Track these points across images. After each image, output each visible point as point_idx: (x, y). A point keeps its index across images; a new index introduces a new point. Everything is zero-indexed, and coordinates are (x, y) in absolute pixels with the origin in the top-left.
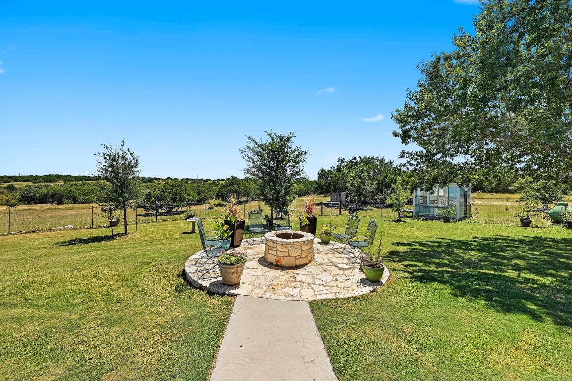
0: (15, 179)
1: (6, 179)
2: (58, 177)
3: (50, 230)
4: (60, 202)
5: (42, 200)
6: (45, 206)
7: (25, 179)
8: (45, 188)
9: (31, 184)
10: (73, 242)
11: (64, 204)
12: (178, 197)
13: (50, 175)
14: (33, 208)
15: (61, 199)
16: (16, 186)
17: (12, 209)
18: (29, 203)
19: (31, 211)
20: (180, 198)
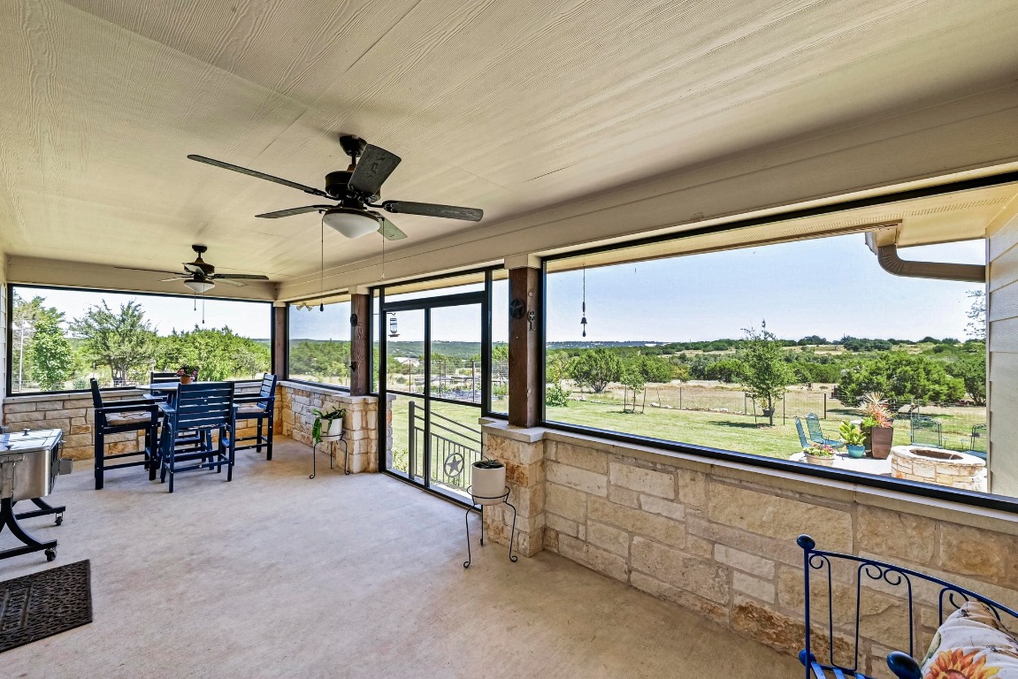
0: (686, 346)
1: (679, 347)
2: (730, 343)
3: (709, 410)
4: (728, 381)
5: (711, 376)
6: (714, 383)
7: (696, 346)
8: (713, 359)
9: (700, 352)
10: (721, 423)
11: (733, 382)
12: (909, 385)
13: (720, 341)
14: (701, 384)
15: (730, 375)
16: (688, 356)
17: (684, 384)
18: (699, 378)
19: (700, 389)
20: (913, 388)
